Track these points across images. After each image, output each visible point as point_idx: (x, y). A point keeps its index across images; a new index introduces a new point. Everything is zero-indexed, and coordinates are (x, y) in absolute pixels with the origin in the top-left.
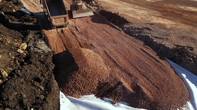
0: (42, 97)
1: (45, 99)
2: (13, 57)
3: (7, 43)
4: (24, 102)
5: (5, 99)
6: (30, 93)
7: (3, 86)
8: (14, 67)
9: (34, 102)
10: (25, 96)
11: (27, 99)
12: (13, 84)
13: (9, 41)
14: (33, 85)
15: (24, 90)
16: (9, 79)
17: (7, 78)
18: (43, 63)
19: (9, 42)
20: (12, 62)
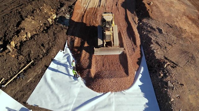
0: (41, 56)
1: (42, 58)
2: (41, 25)
3: (44, 12)
4: (30, 56)
5: (22, 50)
6: (36, 51)
7: (24, 43)
8: (38, 32)
9: (36, 57)
10: (32, 52)
11: (33, 54)
12: (29, 44)
13: (46, 10)
14: (40, 47)
15: (34, 49)
16: (30, 39)
17: (29, 38)
18: (54, 35)
19: (45, 12)
20: (38, 28)
